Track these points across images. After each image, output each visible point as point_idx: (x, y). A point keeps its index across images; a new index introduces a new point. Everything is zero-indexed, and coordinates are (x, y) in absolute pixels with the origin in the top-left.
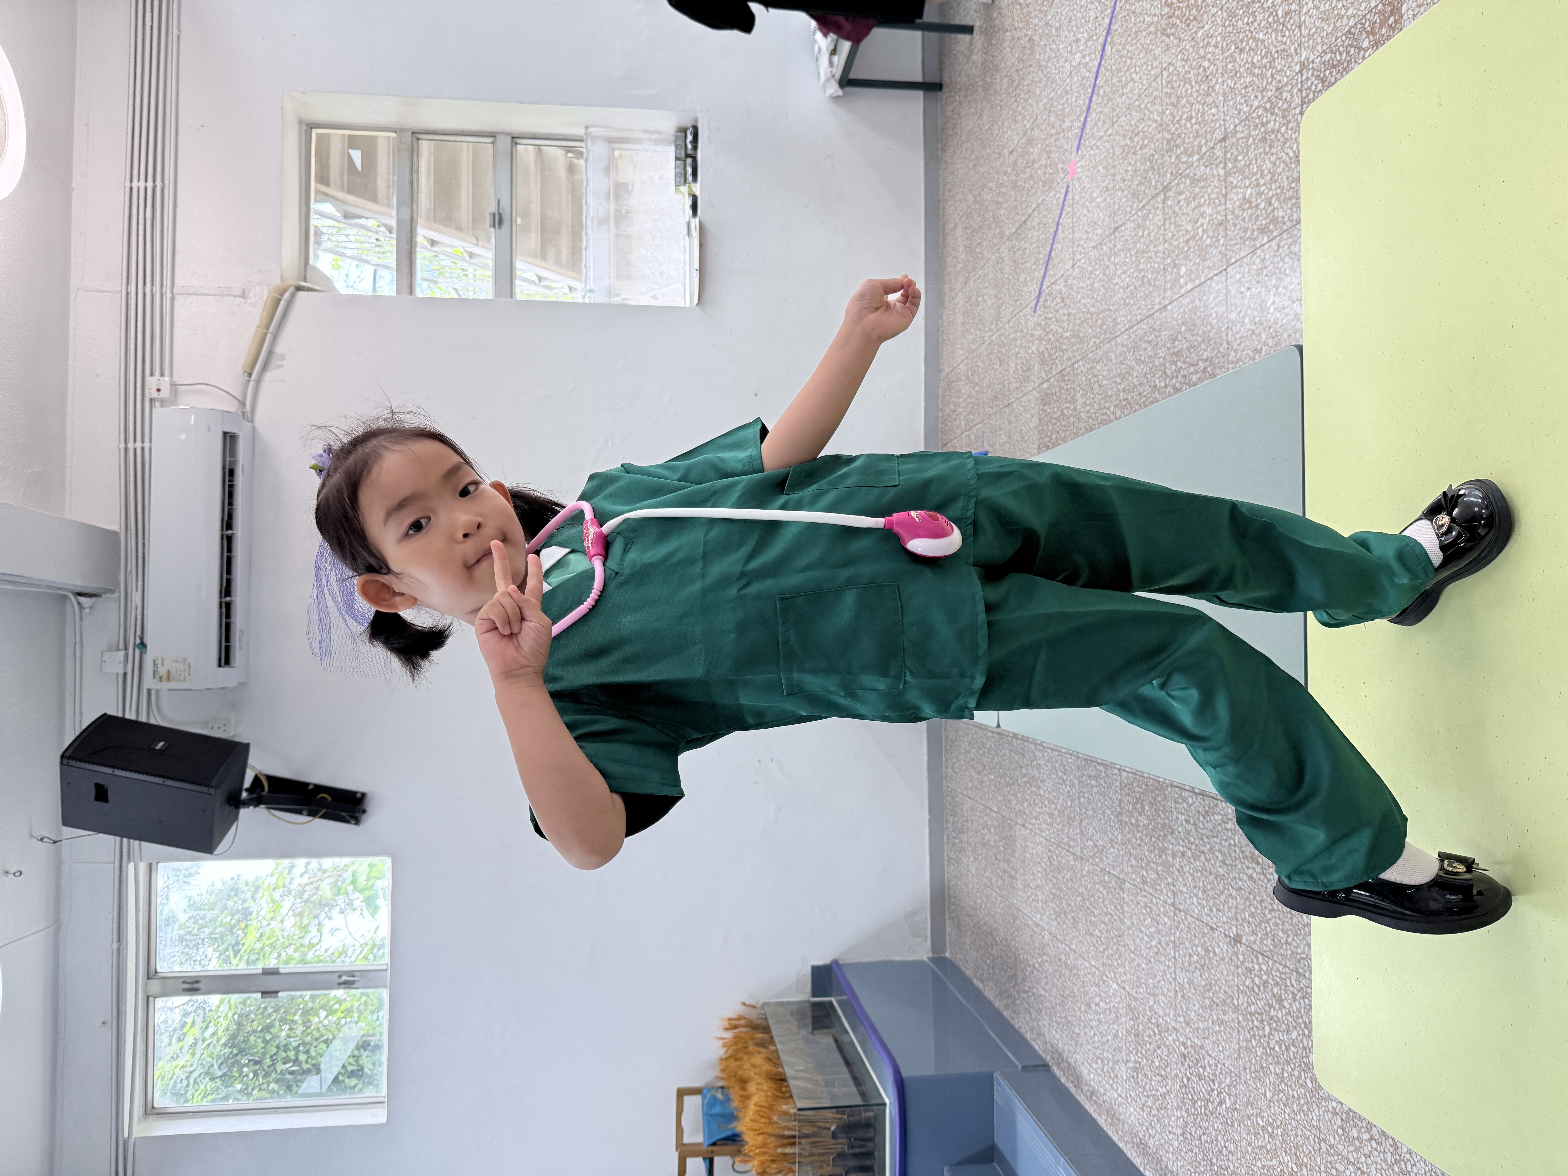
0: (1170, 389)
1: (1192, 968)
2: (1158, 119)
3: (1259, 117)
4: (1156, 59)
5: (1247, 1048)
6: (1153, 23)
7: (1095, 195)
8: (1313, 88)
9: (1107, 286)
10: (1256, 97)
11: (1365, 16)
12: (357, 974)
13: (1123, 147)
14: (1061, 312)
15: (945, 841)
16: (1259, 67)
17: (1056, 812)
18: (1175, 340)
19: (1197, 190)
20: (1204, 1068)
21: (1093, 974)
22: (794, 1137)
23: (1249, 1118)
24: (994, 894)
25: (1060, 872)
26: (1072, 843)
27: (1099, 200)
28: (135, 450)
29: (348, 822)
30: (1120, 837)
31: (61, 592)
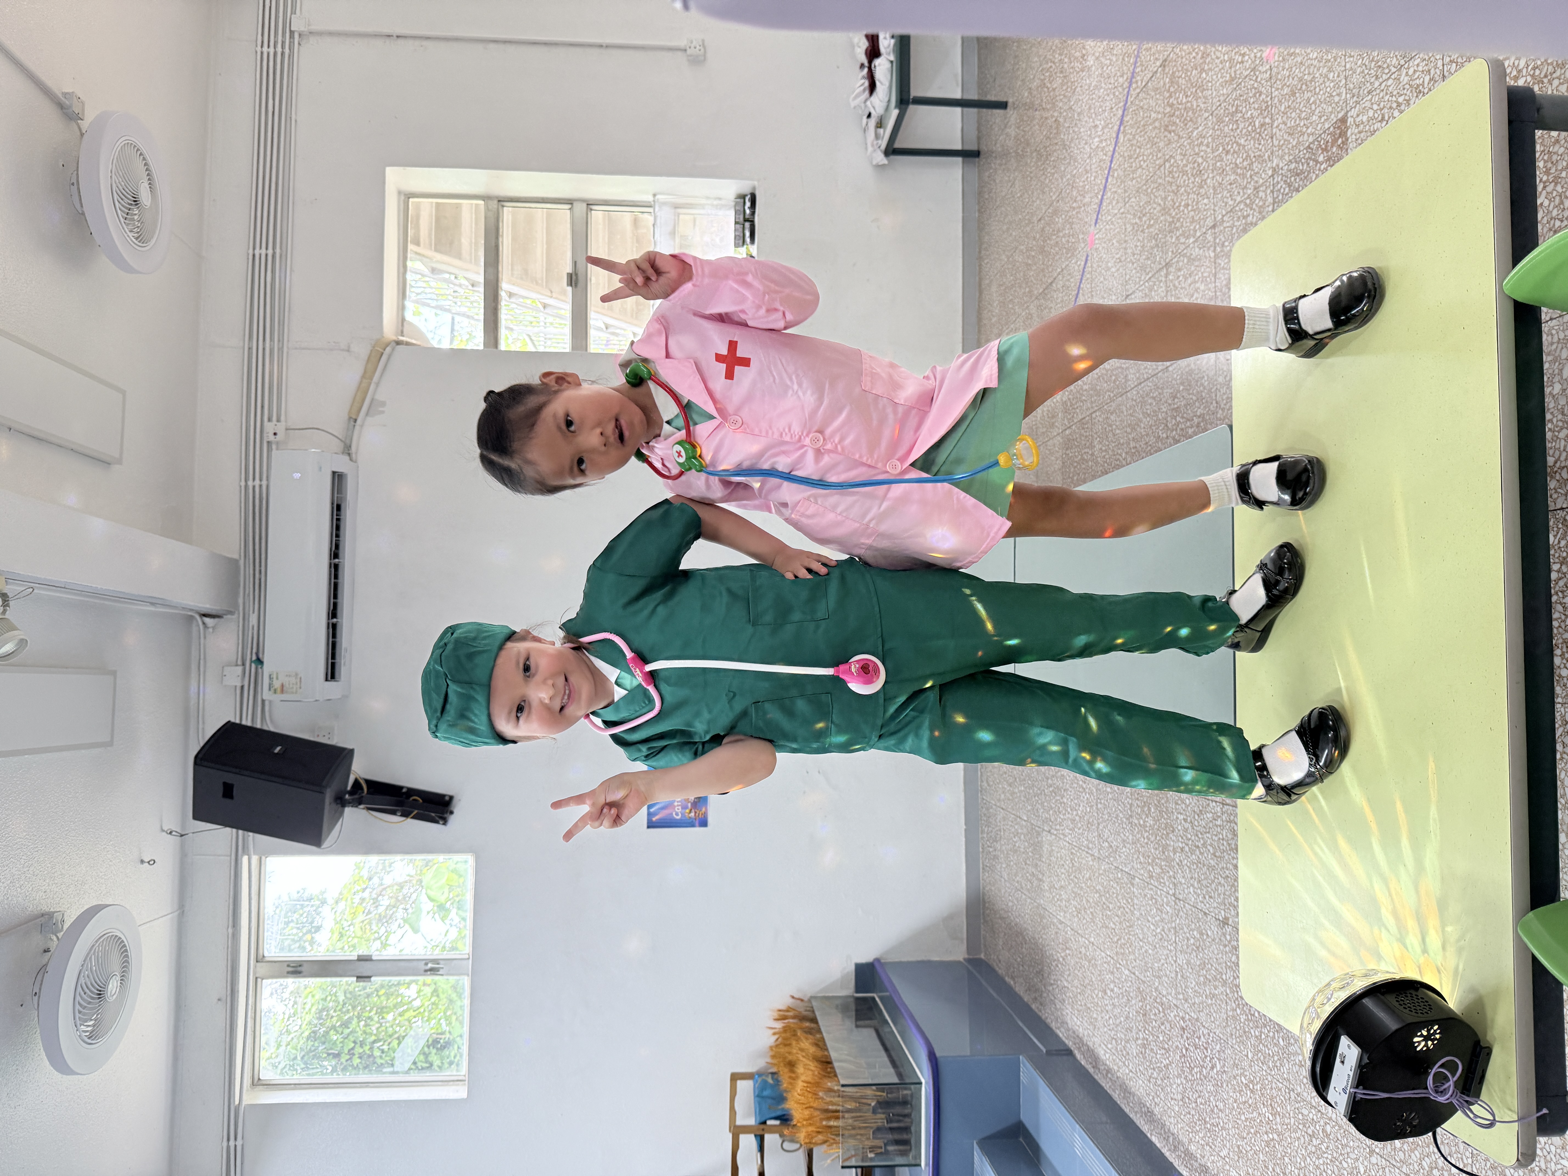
0: (1170, 440)
1: (1189, 951)
2: (1162, 203)
3: (1241, 210)
4: (1160, 151)
5: (1233, 1016)
6: (1157, 119)
7: (1110, 264)
8: (1282, 190)
10: (1239, 193)
11: (1320, 135)
12: (441, 962)
13: (1133, 224)
15: (981, 850)
16: (1241, 168)
17: (1077, 818)
18: (1175, 397)
19: (1193, 268)
20: (1199, 1038)
21: (1108, 963)
22: (837, 1111)
23: (1235, 1078)
24: (1024, 897)
25: (1080, 872)
26: (1090, 846)
27: (1114, 270)
28: (254, 487)
29: (437, 822)
30: (1130, 837)
31: (190, 613)
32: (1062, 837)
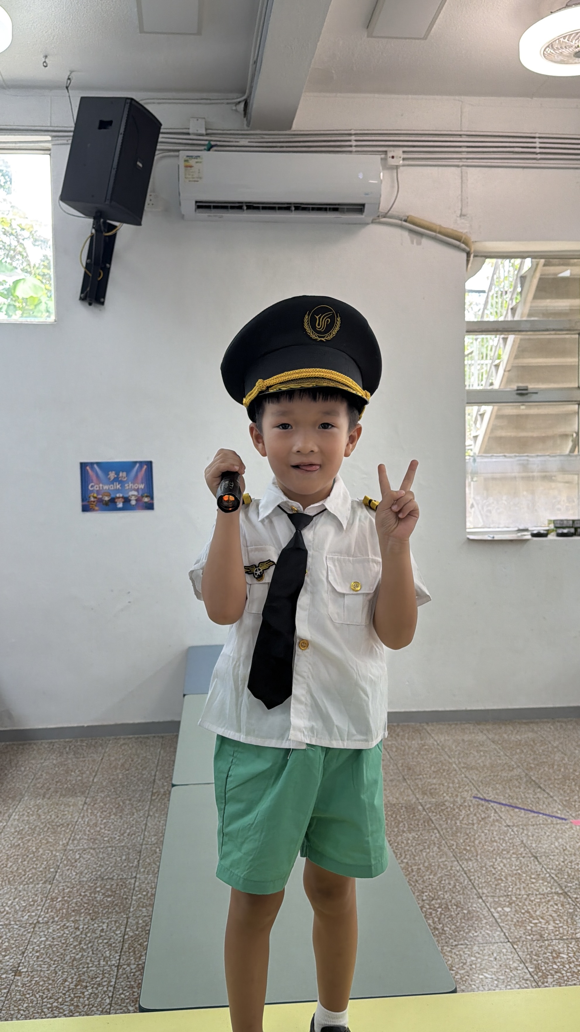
0: (421, 903)
7: (560, 840)
9: (495, 852)
14: (475, 818)
15: (67, 740)
17: (98, 829)
18: (457, 906)
19: (565, 918)
24: (30, 781)
25: (52, 833)
26: (76, 842)
27: (557, 844)
28: (350, 141)
29: (82, 292)
30: (85, 879)
31: (247, 91)
32: (82, 815)
